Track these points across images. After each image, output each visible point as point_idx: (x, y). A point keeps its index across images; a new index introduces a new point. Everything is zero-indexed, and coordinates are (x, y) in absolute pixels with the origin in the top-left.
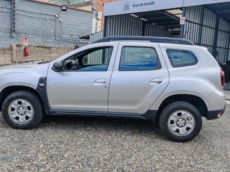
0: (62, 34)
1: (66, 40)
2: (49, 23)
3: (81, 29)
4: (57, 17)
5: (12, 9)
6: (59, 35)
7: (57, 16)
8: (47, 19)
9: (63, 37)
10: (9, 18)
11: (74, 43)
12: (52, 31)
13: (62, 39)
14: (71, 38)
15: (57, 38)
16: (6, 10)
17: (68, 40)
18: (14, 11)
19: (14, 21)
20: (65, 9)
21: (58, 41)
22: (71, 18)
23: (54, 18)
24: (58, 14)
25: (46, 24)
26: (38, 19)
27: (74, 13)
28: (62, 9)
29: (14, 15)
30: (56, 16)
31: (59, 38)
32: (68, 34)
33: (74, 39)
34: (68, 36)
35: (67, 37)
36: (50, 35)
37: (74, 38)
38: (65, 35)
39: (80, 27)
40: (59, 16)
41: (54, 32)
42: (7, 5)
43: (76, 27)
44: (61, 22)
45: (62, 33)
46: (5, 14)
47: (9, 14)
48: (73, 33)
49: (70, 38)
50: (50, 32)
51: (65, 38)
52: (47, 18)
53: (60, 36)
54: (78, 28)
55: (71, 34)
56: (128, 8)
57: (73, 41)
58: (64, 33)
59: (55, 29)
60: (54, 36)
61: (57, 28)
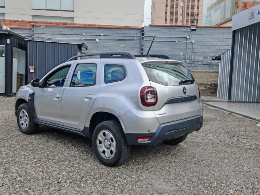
0: (193, 57)
1: (199, 62)
2: (179, 46)
3: (218, 48)
4: (188, 39)
5: (141, 36)
6: (190, 57)
7: (188, 37)
8: (176, 42)
9: (195, 59)
10: (138, 46)
11: (209, 66)
12: (182, 54)
13: (194, 62)
14: (205, 60)
15: (188, 61)
16: (136, 38)
17: (201, 63)
18: (143, 38)
19: (142, 48)
20: (195, 29)
21: (188, 65)
22: (206, 37)
23: (184, 40)
24: (189, 36)
25: (176, 47)
26: (167, 43)
27: (209, 32)
28: (191, 30)
29: (143, 42)
30: (186, 38)
31: (191, 61)
32: (202, 56)
33: (209, 61)
34: (202, 58)
35: (200, 59)
36: (180, 59)
37: (208, 59)
38: (198, 57)
39: (217, 47)
40: (190, 37)
41: (185, 54)
42: (137, 34)
43: (213, 47)
44: (192, 43)
45: (194, 55)
46: (135, 42)
47: (138, 42)
48: (207, 54)
49: (203, 60)
50: (180, 55)
51: (198, 60)
52: (177, 40)
53: (191, 59)
54: (215, 48)
55: (205, 55)
56: (253, 17)
57: (208, 63)
58: (196, 55)
59: (185, 51)
60: (184, 59)
61: (188, 50)
